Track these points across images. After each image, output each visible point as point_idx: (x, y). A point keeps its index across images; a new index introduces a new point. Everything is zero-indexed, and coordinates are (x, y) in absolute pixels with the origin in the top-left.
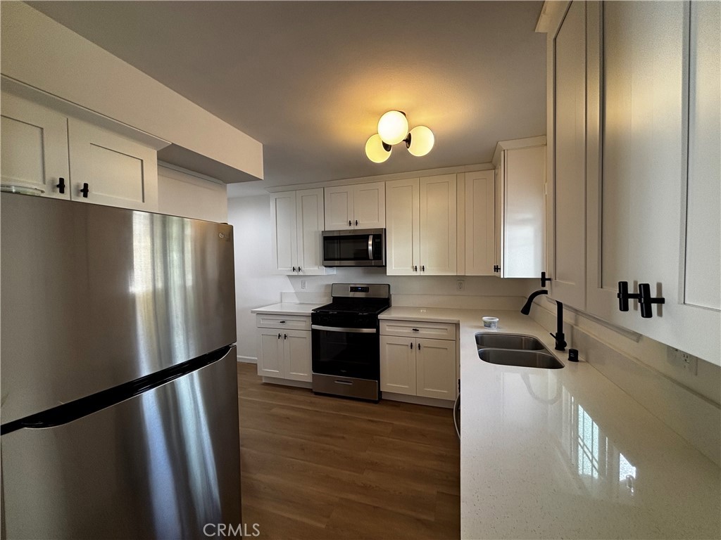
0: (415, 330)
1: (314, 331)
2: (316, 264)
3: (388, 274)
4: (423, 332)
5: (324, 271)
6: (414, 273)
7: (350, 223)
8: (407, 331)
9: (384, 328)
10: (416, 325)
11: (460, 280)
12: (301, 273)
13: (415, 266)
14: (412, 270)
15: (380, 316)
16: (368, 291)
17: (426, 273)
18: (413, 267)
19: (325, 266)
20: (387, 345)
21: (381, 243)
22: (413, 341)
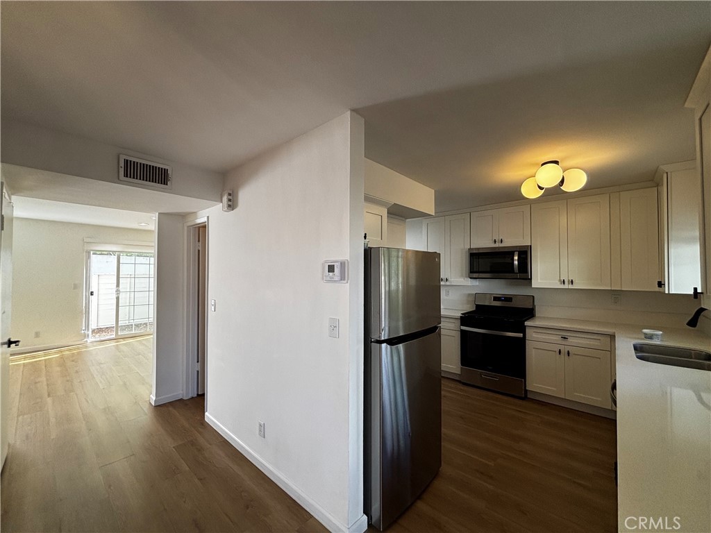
0: (565, 338)
1: (462, 331)
2: (462, 276)
3: (533, 286)
4: (572, 341)
5: (469, 282)
6: (562, 286)
7: (495, 241)
8: (555, 338)
9: (530, 334)
10: (565, 334)
11: (616, 295)
12: (448, 283)
13: (562, 279)
14: (559, 283)
15: (527, 323)
16: (511, 301)
17: (575, 287)
18: (560, 280)
19: (471, 278)
20: (534, 350)
21: (526, 258)
22: (562, 348)
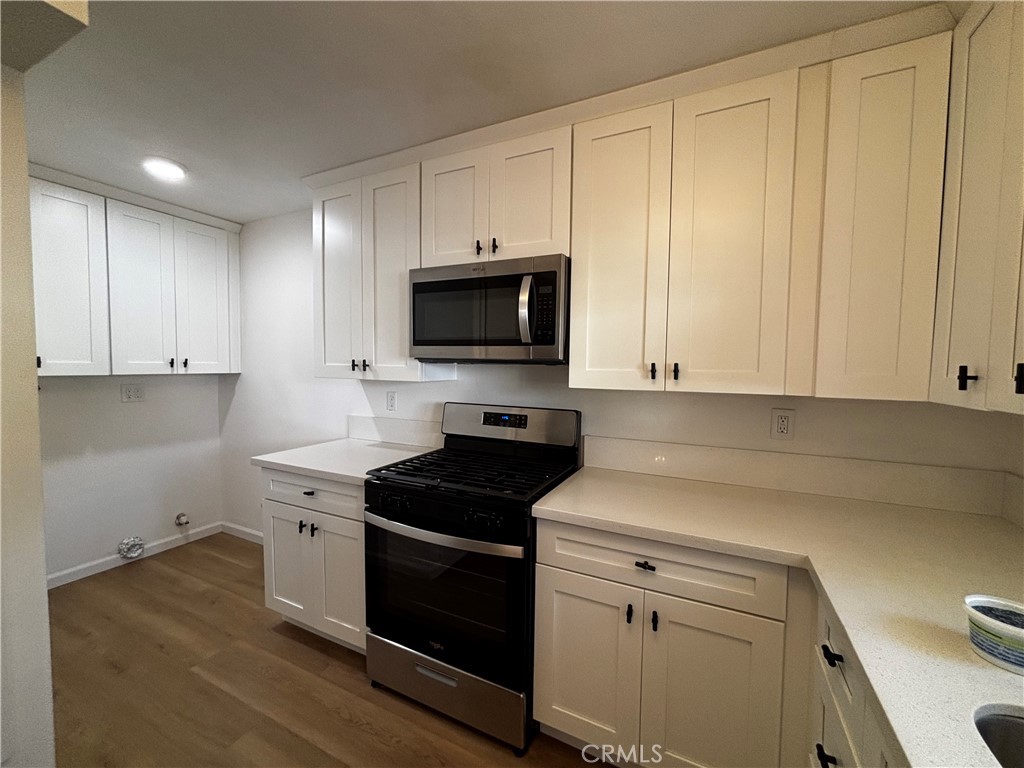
0: (646, 566)
3: (572, 384)
6: (647, 385)
7: (478, 247)
8: (619, 563)
9: (549, 545)
10: (647, 552)
12: (373, 375)
13: (649, 363)
14: (642, 375)
16: (525, 425)
17: (684, 386)
18: (645, 366)
20: (555, 595)
21: (553, 296)
22: (636, 598)
